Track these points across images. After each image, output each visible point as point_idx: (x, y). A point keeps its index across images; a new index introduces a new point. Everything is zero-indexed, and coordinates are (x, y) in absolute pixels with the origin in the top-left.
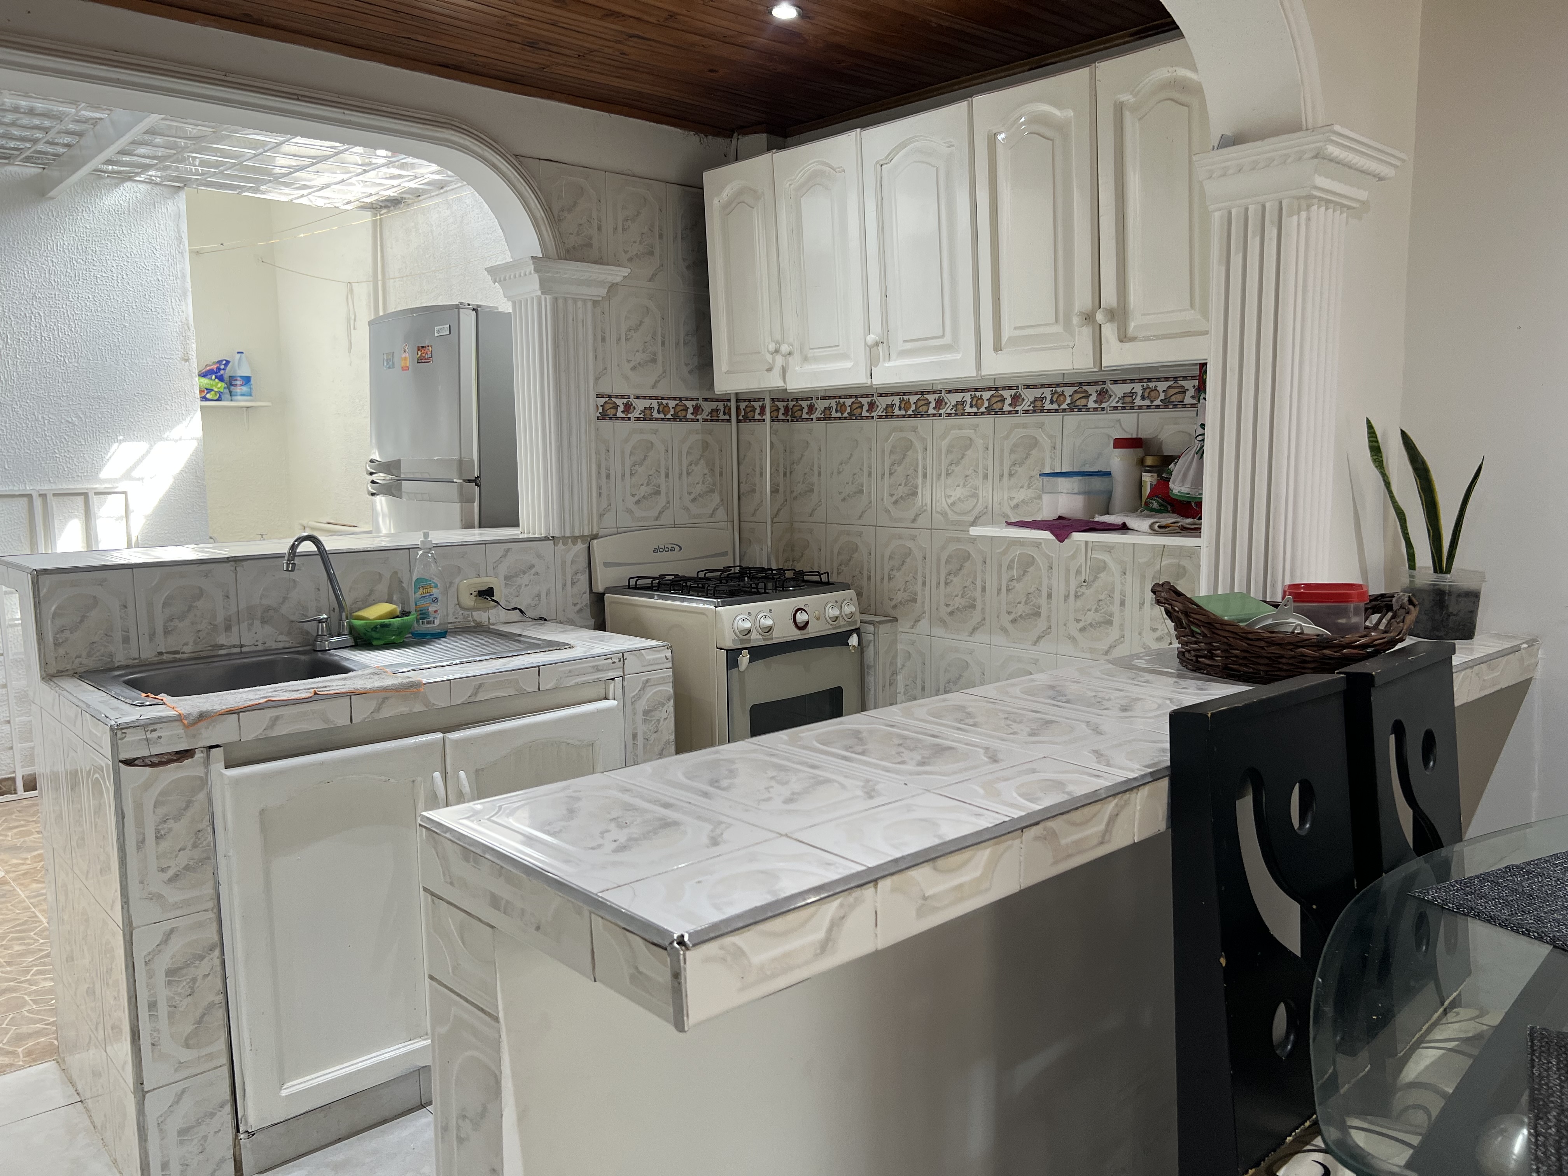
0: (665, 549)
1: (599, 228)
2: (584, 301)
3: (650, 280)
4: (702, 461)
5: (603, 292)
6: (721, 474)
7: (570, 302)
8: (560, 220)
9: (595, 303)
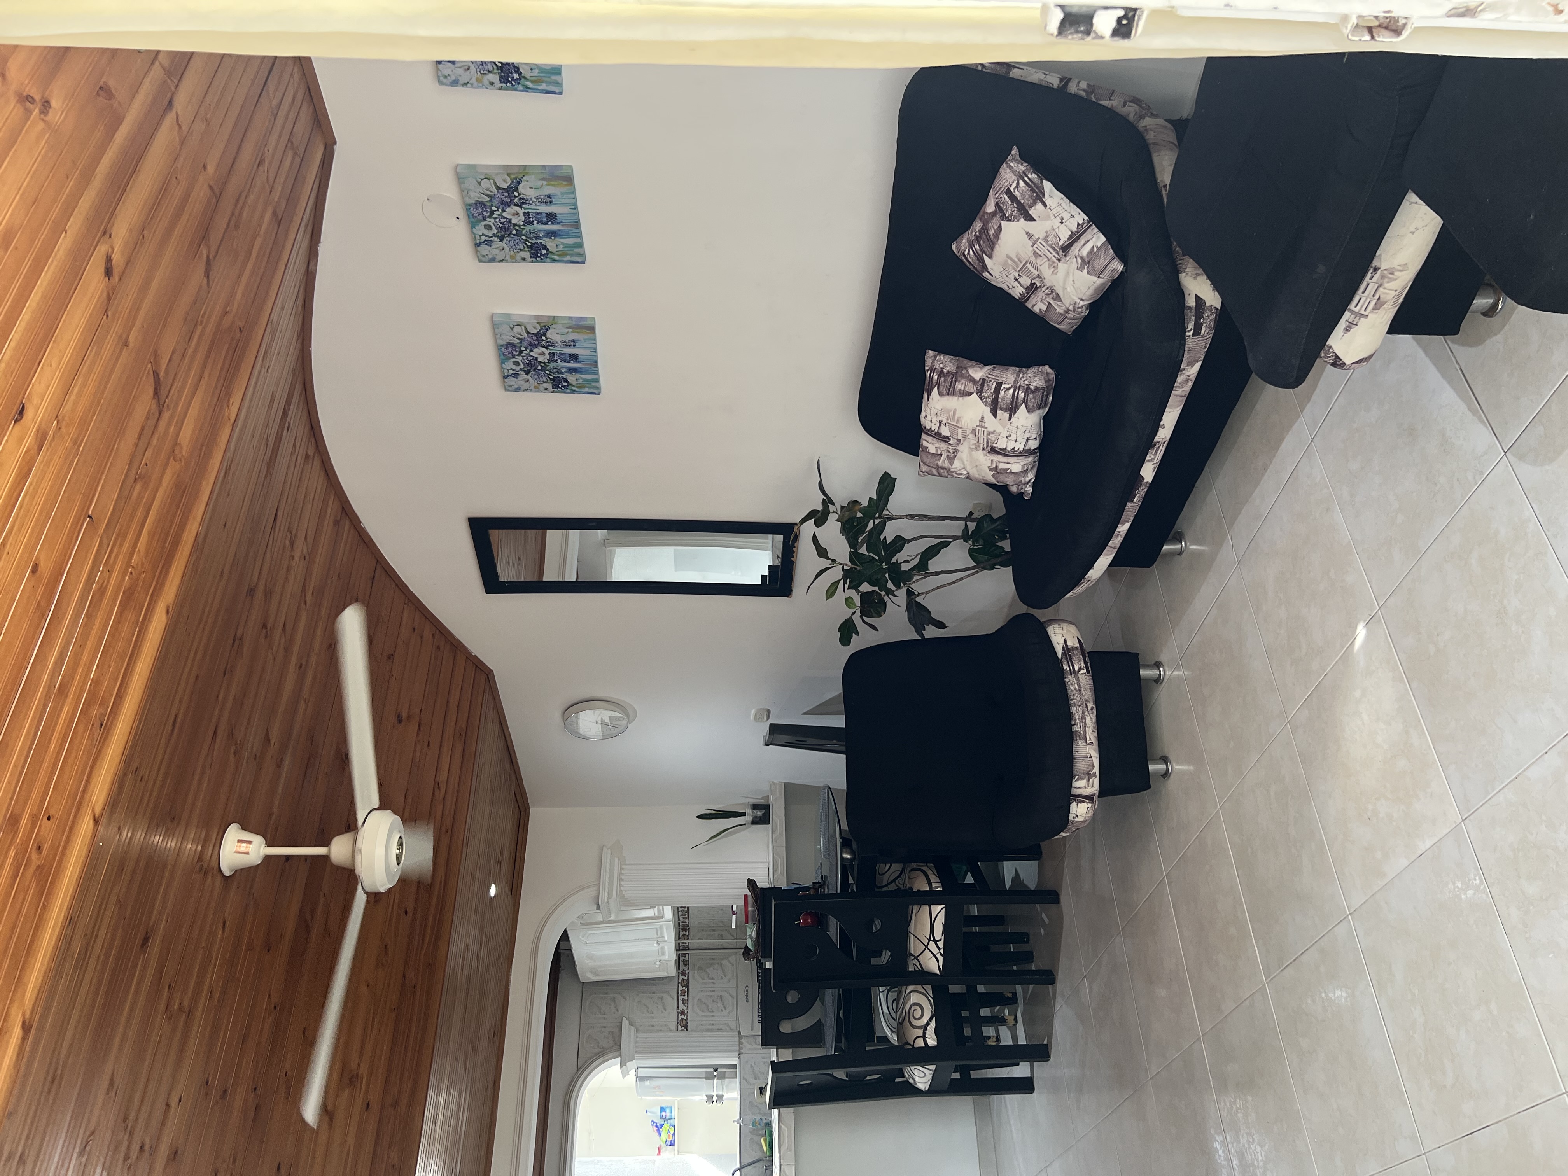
0: (747, 996)
1: (605, 1027)
2: (637, 1037)
3: (626, 999)
4: (707, 970)
5: (633, 1028)
6: (713, 959)
7: (637, 1045)
8: (603, 1048)
9: (638, 1031)
